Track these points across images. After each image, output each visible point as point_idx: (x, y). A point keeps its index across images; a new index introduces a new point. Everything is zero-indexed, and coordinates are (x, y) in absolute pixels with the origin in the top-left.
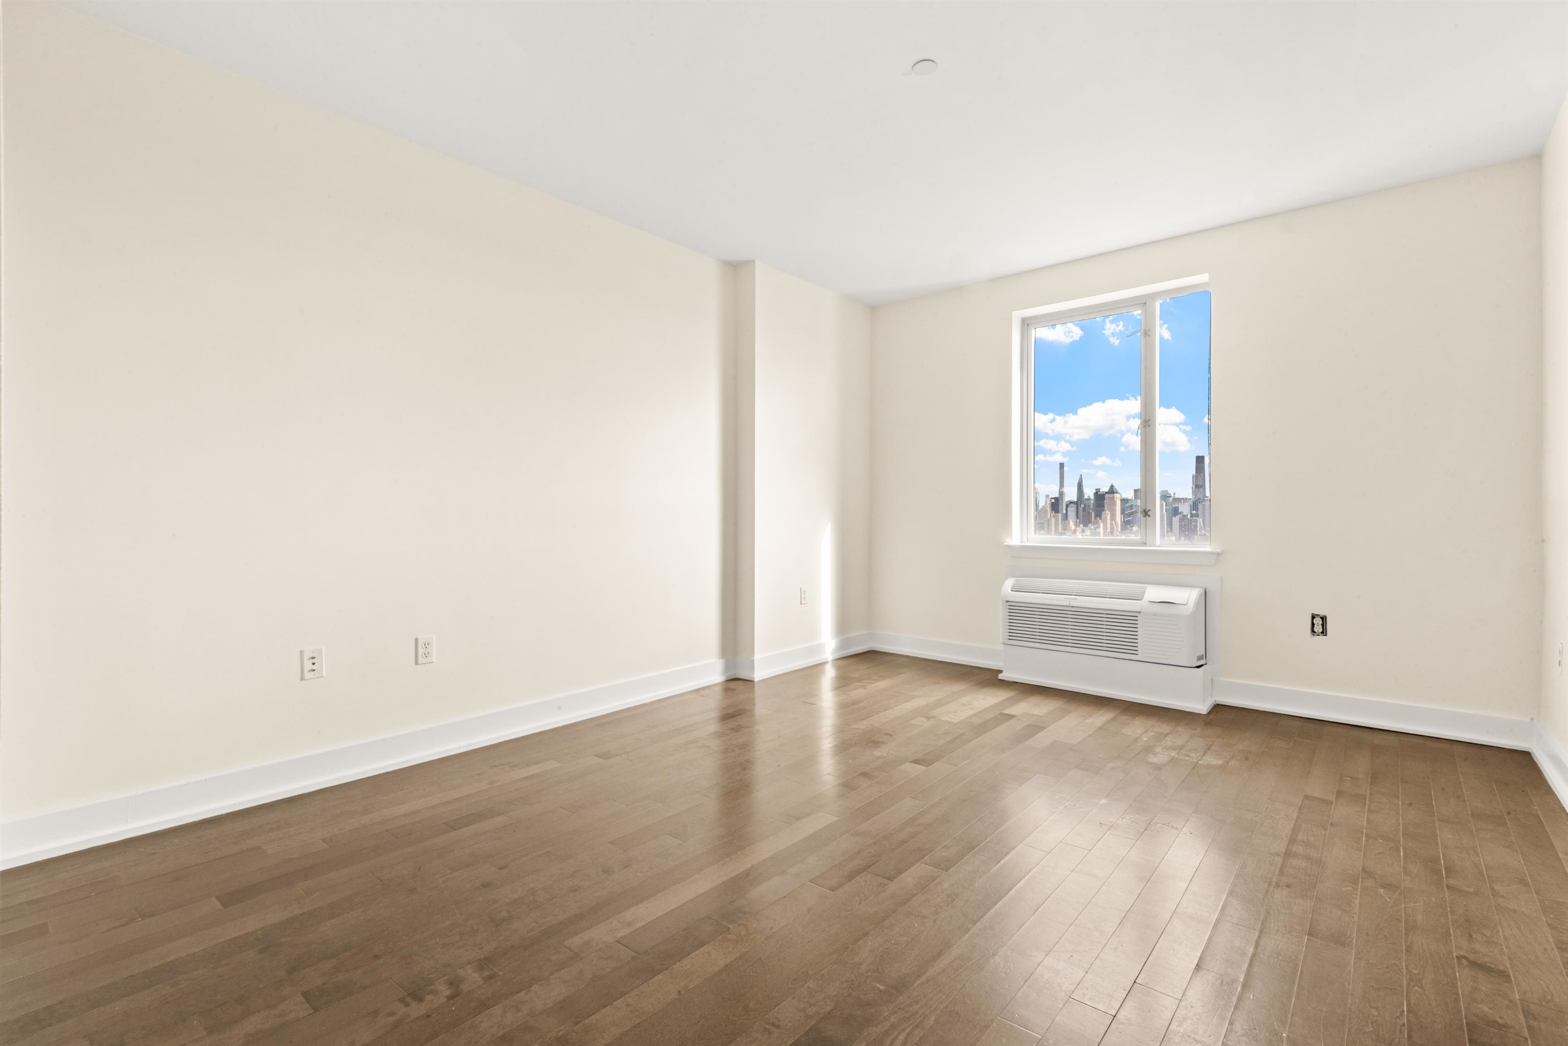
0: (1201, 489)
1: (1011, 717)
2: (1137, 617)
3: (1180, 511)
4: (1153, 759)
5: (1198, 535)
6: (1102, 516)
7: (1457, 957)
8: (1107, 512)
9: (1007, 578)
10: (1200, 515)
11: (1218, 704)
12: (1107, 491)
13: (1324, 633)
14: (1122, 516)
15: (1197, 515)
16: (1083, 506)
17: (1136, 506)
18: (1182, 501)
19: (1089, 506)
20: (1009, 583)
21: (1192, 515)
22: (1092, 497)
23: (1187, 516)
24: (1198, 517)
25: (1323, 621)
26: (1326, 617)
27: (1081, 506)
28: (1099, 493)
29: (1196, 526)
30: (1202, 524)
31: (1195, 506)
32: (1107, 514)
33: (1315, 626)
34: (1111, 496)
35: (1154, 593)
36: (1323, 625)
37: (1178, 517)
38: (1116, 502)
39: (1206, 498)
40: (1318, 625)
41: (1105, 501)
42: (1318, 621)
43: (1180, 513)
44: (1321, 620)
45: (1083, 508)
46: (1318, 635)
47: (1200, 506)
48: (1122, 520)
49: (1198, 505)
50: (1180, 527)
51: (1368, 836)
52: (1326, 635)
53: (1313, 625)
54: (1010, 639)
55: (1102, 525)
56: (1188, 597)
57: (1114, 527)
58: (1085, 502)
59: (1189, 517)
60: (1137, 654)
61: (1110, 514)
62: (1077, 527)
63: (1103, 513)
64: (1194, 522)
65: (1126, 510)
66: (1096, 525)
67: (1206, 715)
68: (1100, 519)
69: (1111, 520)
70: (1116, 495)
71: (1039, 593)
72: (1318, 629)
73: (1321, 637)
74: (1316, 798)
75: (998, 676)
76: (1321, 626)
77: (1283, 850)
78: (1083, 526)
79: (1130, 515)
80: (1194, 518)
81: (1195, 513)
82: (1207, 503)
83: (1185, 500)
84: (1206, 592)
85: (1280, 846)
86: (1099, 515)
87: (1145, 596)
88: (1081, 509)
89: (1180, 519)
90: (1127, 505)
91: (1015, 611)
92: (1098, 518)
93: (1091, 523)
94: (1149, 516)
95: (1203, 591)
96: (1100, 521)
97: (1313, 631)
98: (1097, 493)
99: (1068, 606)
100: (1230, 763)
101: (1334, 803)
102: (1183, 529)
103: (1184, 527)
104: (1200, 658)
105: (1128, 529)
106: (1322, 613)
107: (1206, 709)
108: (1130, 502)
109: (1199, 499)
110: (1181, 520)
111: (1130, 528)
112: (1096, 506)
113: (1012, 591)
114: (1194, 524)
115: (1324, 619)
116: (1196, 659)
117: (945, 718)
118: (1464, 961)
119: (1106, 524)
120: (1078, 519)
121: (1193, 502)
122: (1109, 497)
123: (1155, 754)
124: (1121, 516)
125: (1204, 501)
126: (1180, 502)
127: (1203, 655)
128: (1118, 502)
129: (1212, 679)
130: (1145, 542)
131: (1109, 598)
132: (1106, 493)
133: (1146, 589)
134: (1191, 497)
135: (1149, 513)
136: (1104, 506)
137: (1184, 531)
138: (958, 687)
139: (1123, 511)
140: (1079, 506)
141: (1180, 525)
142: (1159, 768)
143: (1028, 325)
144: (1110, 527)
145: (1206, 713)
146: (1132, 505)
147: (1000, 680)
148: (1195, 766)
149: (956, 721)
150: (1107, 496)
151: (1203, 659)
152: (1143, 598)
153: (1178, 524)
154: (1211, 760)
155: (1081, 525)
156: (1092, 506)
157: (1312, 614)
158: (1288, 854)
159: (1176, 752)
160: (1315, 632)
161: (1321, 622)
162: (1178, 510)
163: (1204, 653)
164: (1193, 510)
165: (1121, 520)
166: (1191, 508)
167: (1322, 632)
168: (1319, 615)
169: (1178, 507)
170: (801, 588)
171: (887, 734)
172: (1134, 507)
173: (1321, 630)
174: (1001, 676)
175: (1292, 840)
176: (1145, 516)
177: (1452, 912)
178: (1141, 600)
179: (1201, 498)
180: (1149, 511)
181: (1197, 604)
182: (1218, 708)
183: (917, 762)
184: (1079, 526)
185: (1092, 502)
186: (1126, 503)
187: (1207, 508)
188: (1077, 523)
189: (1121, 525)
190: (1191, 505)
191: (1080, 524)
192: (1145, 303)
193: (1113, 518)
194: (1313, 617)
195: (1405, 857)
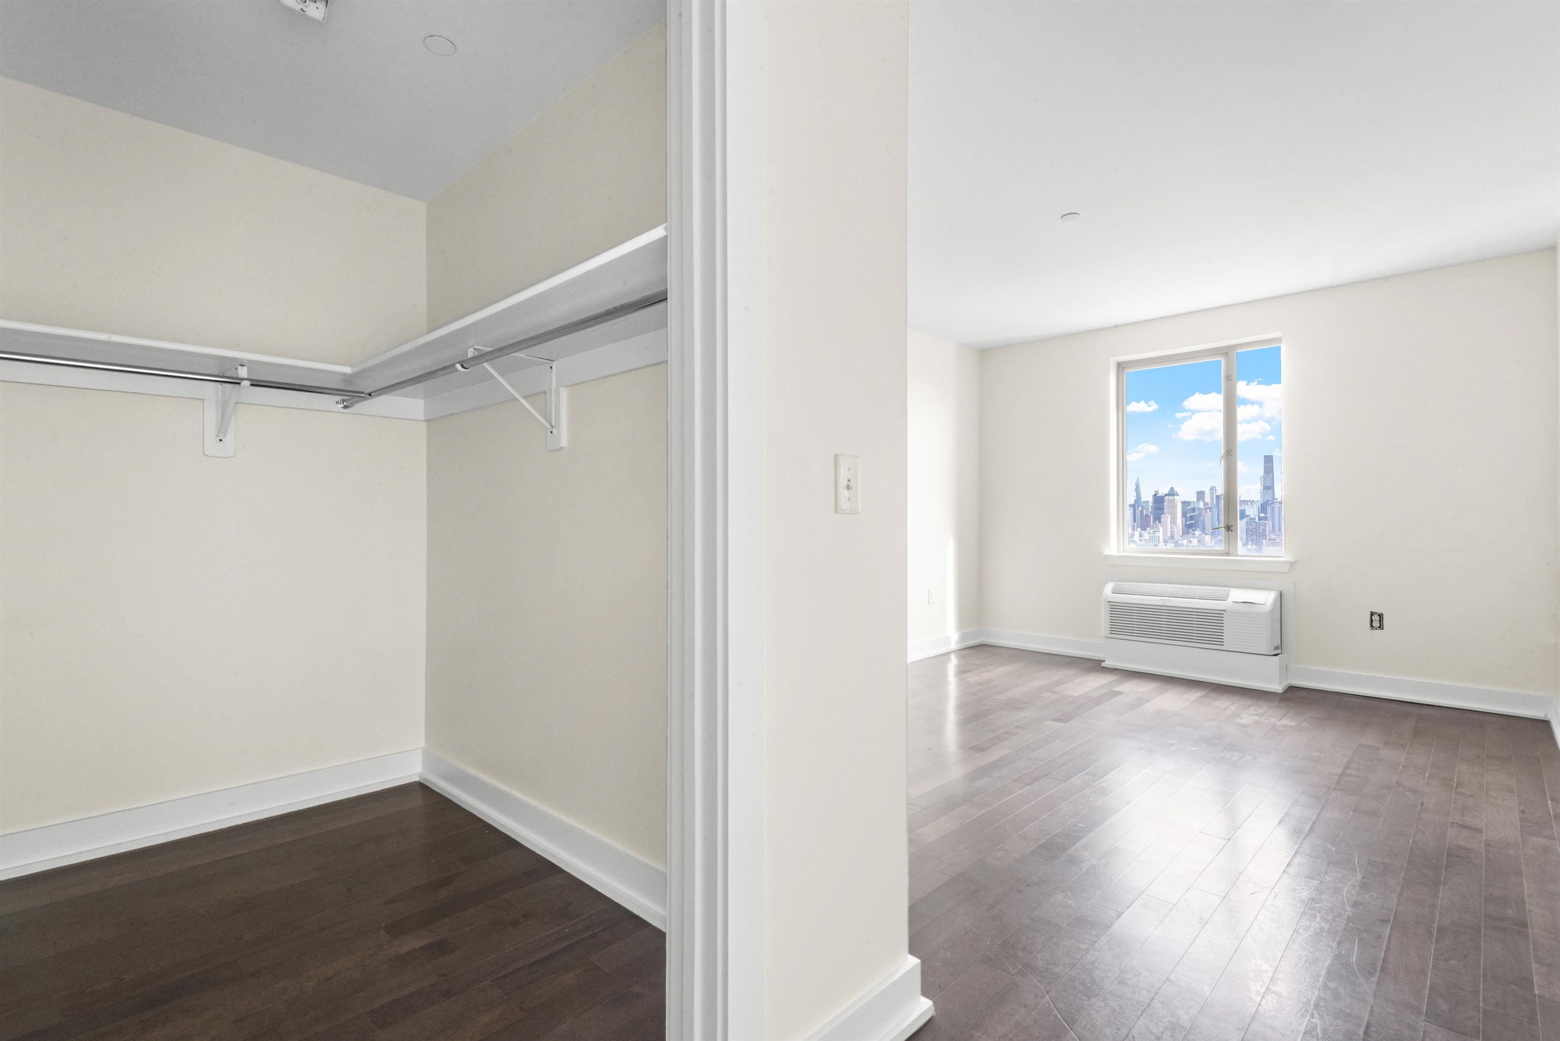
0: (1270, 491)
1: (1120, 693)
2: (1222, 614)
3: (1247, 514)
4: (1239, 721)
5: (1267, 539)
6: (1162, 519)
7: (1451, 823)
8: (1167, 515)
9: (1108, 582)
10: (1269, 518)
11: (1292, 686)
12: (1167, 493)
13: (1381, 627)
14: (1184, 519)
15: (1266, 519)
16: (1140, 508)
17: (1199, 509)
18: (1249, 503)
19: (1147, 509)
20: (1109, 587)
21: (1260, 519)
22: (1151, 500)
23: (1255, 519)
24: (1267, 520)
25: (1380, 618)
26: (1382, 615)
27: (1138, 509)
28: (1157, 495)
29: (1264, 530)
30: (1271, 528)
31: (1263, 508)
32: (1166, 518)
33: (1374, 621)
34: (1171, 498)
35: (1237, 595)
36: (1380, 621)
37: (1244, 520)
38: (1176, 505)
39: (1275, 501)
40: (1376, 621)
41: (1165, 503)
42: (1376, 618)
43: (1247, 516)
44: (1378, 617)
45: (1141, 511)
46: (1376, 629)
47: (1269, 509)
48: (1184, 524)
49: (1266, 506)
50: (1246, 531)
51: (1404, 767)
52: (1383, 629)
53: (1372, 620)
54: (1111, 633)
55: (1161, 528)
56: (1266, 599)
57: (1175, 531)
58: (1143, 505)
59: (1257, 519)
60: (1223, 645)
61: (1171, 517)
62: (1134, 530)
63: (1162, 516)
64: (1263, 525)
65: (1187, 513)
66: (1156, 529)
67: (1282, 693)
68: (1160, 522)
69: (1171, 523)
70: (1176, 497)
71: (1137, 595)
72: (1376, 624)
73: (1379, 631)
74: (1368, 745)
75: (1101, 664)
76: (1378, 622)
77: (1340, 772)
78: (1141, 530)
79: (1191, 518)
80: (1262, 522)
81: (1263, 517)
82: (1277, 506)
83: (1252, 502)
84: (1281, 594)
85: (1339, 771)
86: (1158, 518)
87: (1229, 597)
88: (1138, 512)
89: (1247, 522)
90: (1188, 508)
91: (1116, 610)
92: (1158, 522)
93: (1150, 527)
94: (1232, 531)
95: (1279, 593)
96: (1160, 524)
97: (1372, 626)
98: (1155, 495)
99: (1162, 606)
100: (1302, 724)
101: (1381, 749)
102: (1250, 533)
103: (1252, 531)
104: (1276, 648)
105: (1190, 533)
106: (1379, 611)
107: (1282, 689)
108: (1192, 504)
109: (1268, 501)
110: (1248, 524)
111: (1193, 532)
112: (1155, 509)
113: (1112, 593)
114: (1262, 527)
115: (1381, 616)
116: (1273, 649)
117: (1067, 693)
118: (1455, 825)
119: (1166, 528)
120: (1135, 522)
121: (1261, 504)
122: (1169, 500)
123: (1242, 718)
124: (1182, 520)
125: (1273, 503)
126: (1246, 505)
127: (1279, 646)
128: (1179, 505)
129: (1286, 666)
130: (1228, 551)
131: (1199, 599)
132: (1166, 495)
133: (1230, 591)
134: (1260, 500)
135: (1231, 528)
136: (1163, 509)
137: (1252, 535)
138: (1069, 672)
139: (1184, 514)
140: (1136, 509)
141: (1246, 528)
142: (1245, 726)
143: (1123, 368)
144: (1171, 532)
145: (1281, 692)
146: (1194, 507)
147: (1103, 667)
148: (1274, 725)
149: (1076, 695)
150: (1166, 498)
151: (1279, 649)
152: (1227, 599)
153: (1245, 527)
154: (1286, 722)
155: (1139, 529)
156: (1150, 509)
157: (1371, 612)
158: (1343, 774)
159: (1259, 717)
160: (1373, 627)
161: (1378, 619)
162: (1245, 513)
163: (1280, 644)
164: (1262, 513)
165: (1182, 523)
166: (1259, 510)
167: (1380, 627)
168: (1376, 613)
169: (1244, 510)
170: (929, 590)
171: (1024, 703)
172: (1196, 509)
173: (1378, 625)
174: (1103, 664)
175: (1347, 767)
176: (1228, 531)
177: (1455, 803)
178: (1226, 600)
179: (1270, 500)
180: (1232, 526)
181: (1274, 604)
182: (1291, 689)
183: (1055, 720)
184: (1136, 530)
185: (1151, 505)
186: (1188, 506)
187: (1276, 511)
188: (1134, 527)
189: (1183, 529)
190: (1259, 508)
191: (1137, 527)
192: (1227, 353)
193: (1173, 521)
194: (1372, 614)
195: (1429, 777)
